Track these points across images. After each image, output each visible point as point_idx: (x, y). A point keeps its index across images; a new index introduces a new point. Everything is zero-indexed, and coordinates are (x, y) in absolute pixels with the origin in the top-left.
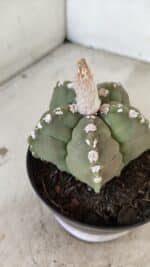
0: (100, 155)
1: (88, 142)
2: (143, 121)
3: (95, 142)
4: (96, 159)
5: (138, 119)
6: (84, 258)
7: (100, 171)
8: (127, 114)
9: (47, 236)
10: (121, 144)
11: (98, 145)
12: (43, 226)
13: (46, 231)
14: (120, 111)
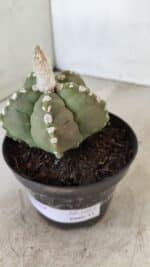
0: (54, 118)
1: (44, 108)
2: (91, 94)
3: (49, 109)
4: (50, 121)
5: (87, 93)
6: (61, 244)
7: (55, 132)
8: (78, 89)
9: (26, 226)
10: (74, 114)
11: (51, 110)
12: (23, 218)
13: (25, 221)
14: (71, 86)
